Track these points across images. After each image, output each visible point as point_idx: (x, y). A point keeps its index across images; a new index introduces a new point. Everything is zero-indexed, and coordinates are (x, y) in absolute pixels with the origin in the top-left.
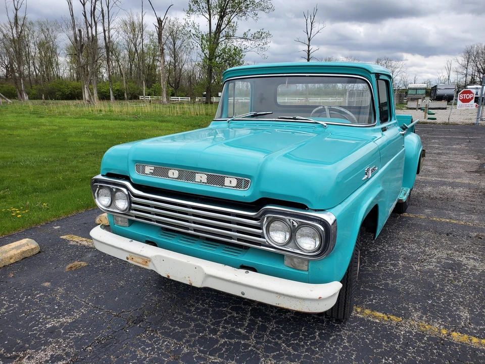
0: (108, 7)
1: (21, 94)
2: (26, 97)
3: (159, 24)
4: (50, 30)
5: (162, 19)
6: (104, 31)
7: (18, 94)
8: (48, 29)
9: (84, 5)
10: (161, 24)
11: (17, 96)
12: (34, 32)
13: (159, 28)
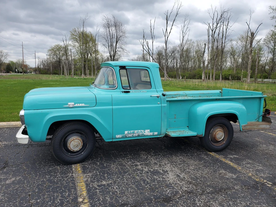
0: (226, 30)
1: (178, 76)
2: (181, 78)
3: (252, 36)
4: (202, 44)
5: (254, 33)
6: (222, 43)
7: (177, 76)
8: (201, 44)
9: (212, 31)
10: (253, 36)
11: (176, 77)
12: (194, 46)
13: (251, 38)
